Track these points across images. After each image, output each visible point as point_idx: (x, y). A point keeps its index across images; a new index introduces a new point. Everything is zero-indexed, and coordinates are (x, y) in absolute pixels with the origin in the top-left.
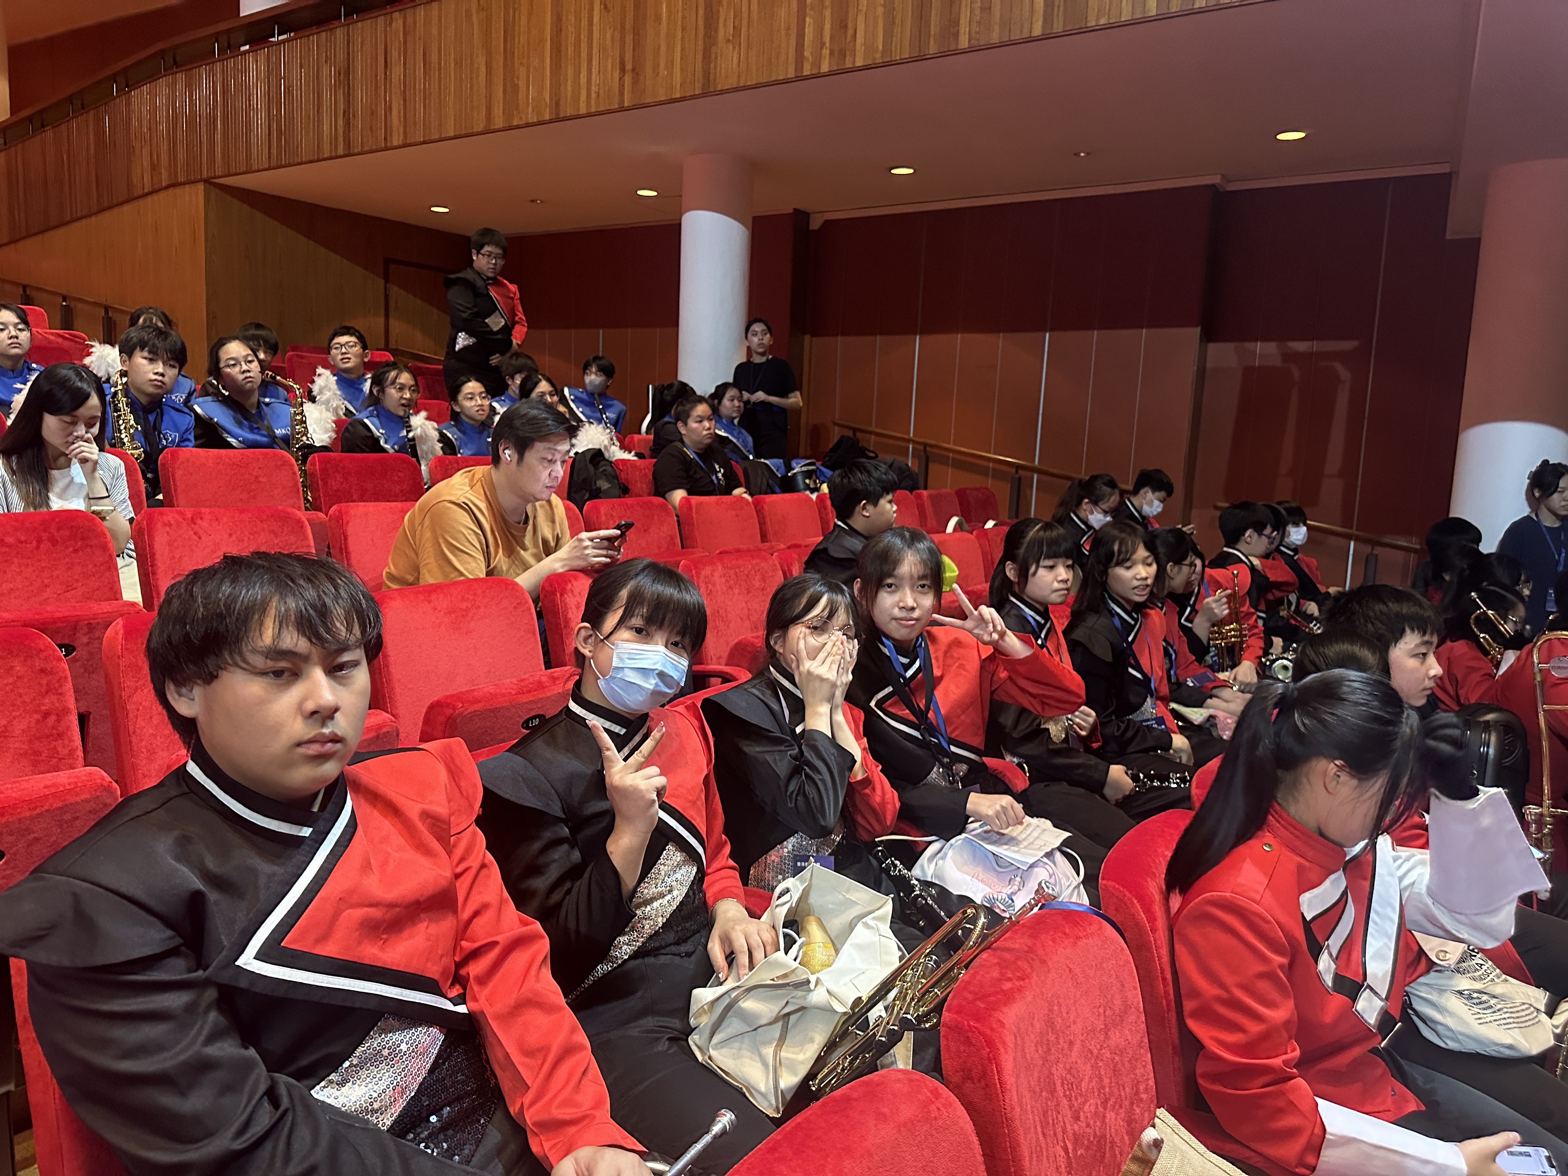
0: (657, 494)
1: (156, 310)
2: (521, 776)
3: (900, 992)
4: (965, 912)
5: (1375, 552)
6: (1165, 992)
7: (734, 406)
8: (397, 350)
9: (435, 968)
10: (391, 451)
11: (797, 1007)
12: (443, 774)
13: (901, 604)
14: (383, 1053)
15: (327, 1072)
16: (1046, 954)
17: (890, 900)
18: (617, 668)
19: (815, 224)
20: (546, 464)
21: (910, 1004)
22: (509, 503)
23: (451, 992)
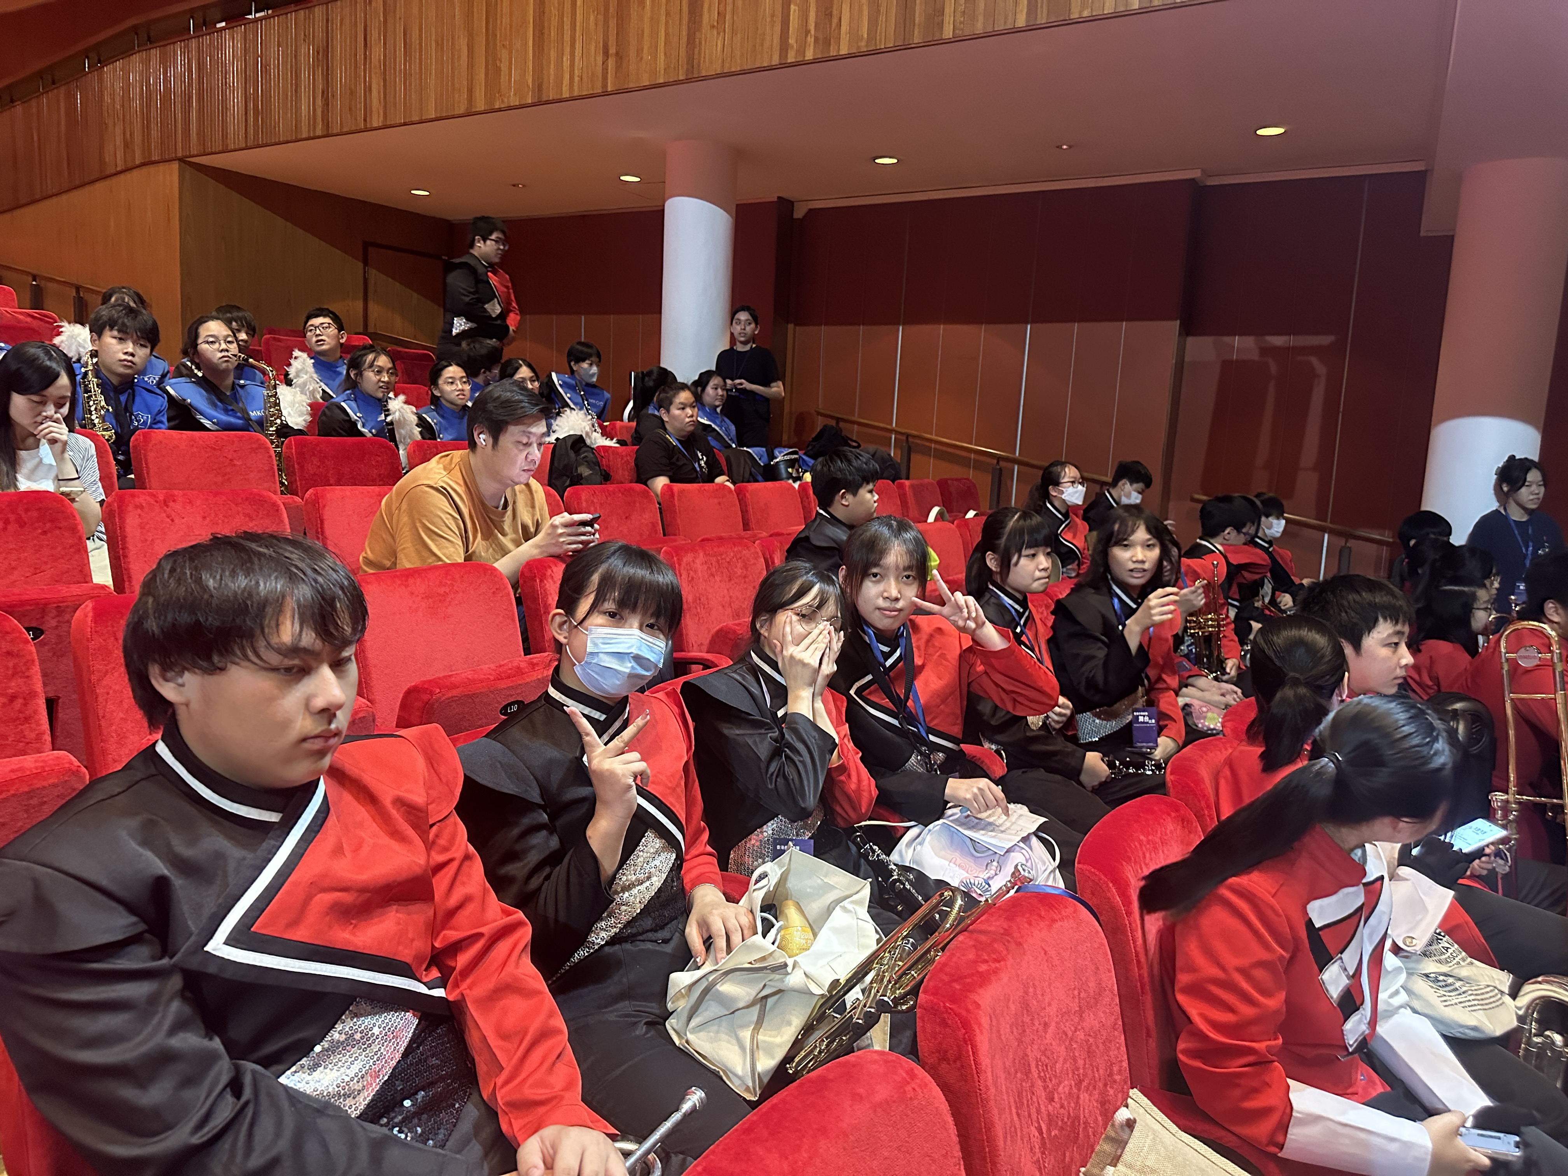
0: (639, 480)
1: (129, 289)
2: (500, 762)
3: (877, 975)
4: (942, 895)
5: (1348, 545)
6: (1140, 975)
7: (717, 395)
8: (375, 333)
10: (369, 435)
11: (774, 990)
12: (421, 763)
13: (886, 595)
14: (355, 1037)
15: (296, 1058)
16: (1022, 937)
17: (868, 884)
18: (592, 653)
19: (799, 213)
20: (521, 447)
21: (886, 986)
22: (488, 487)
23: (426, 975)
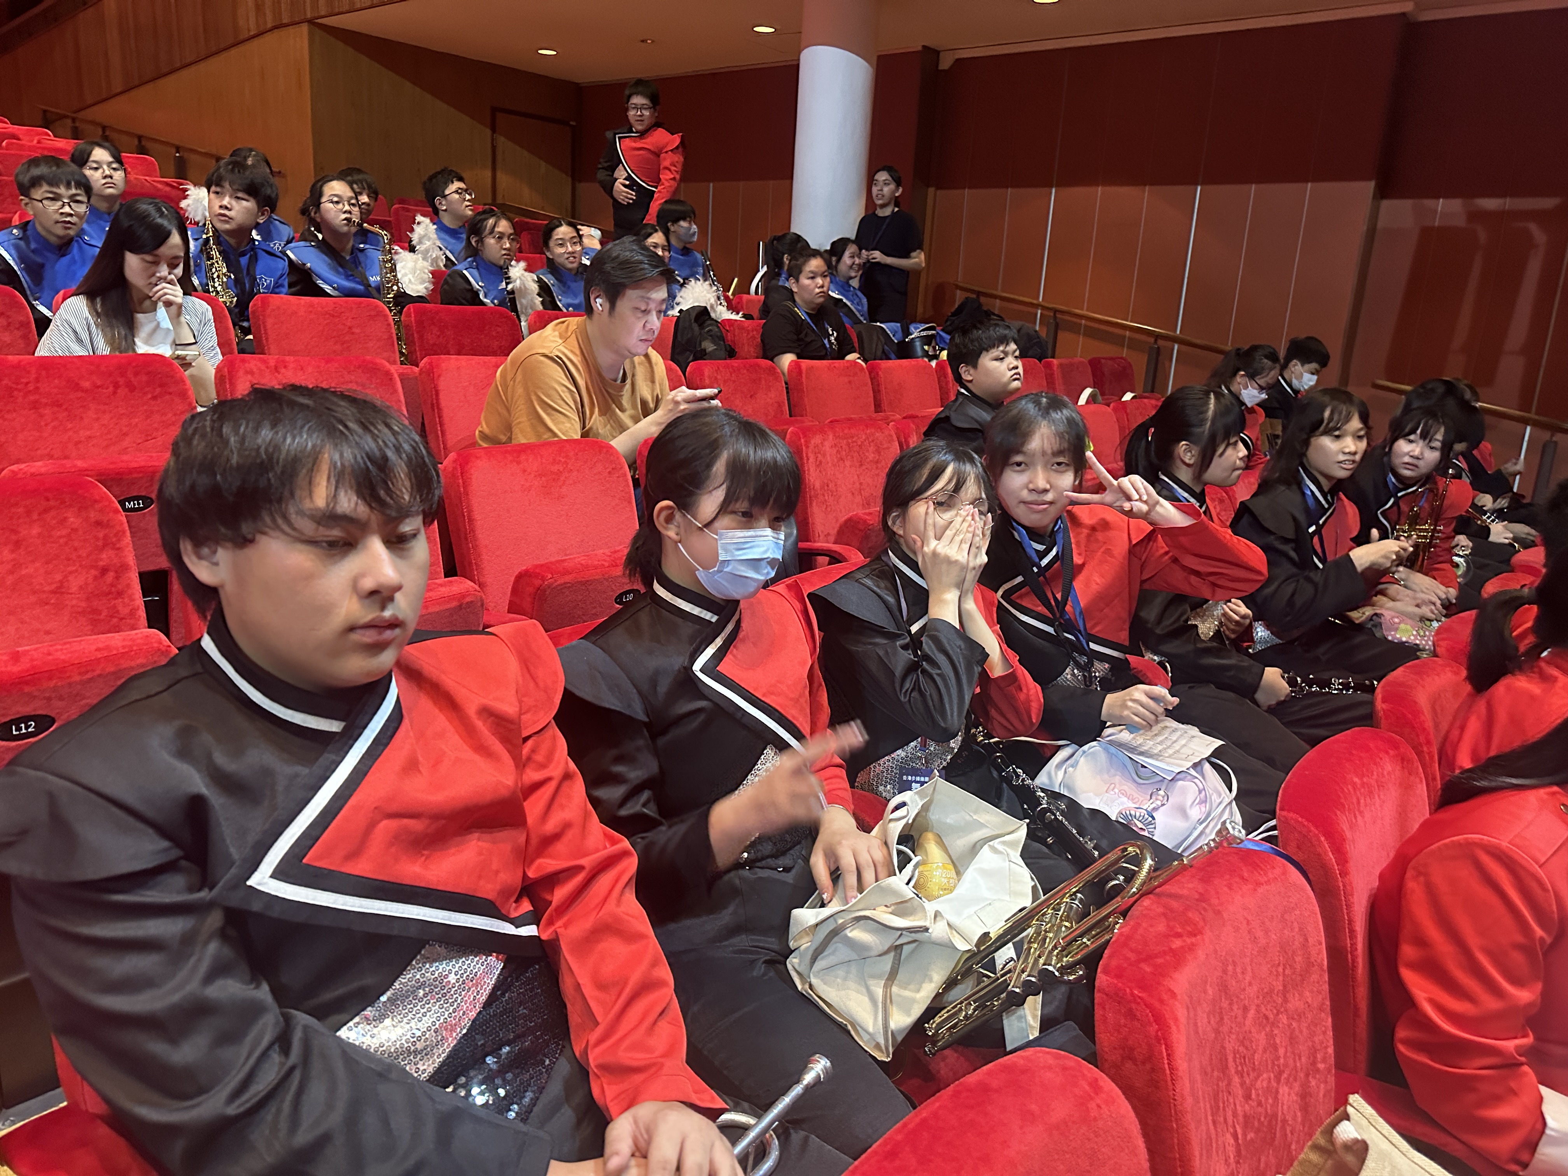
0: (765, 357)
2: (600, 672)
4: (1126, 849)
5: (1554, 439)
7: (854, 264)
9: (489, 886)
10: (491, 305)
11: (910, 939)
12: (513, 666)
13: (1032, 486)
16: (1221, 904)
19: (945, 63)
20: (640, 315)
21: (1051, 952)
22: (605, 358)
23: (516, 909)
